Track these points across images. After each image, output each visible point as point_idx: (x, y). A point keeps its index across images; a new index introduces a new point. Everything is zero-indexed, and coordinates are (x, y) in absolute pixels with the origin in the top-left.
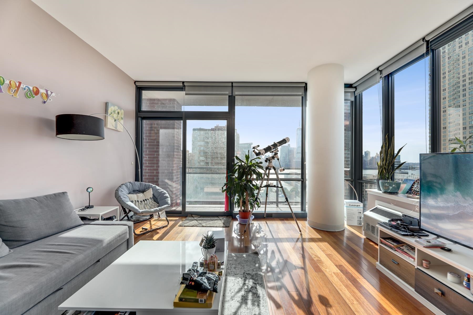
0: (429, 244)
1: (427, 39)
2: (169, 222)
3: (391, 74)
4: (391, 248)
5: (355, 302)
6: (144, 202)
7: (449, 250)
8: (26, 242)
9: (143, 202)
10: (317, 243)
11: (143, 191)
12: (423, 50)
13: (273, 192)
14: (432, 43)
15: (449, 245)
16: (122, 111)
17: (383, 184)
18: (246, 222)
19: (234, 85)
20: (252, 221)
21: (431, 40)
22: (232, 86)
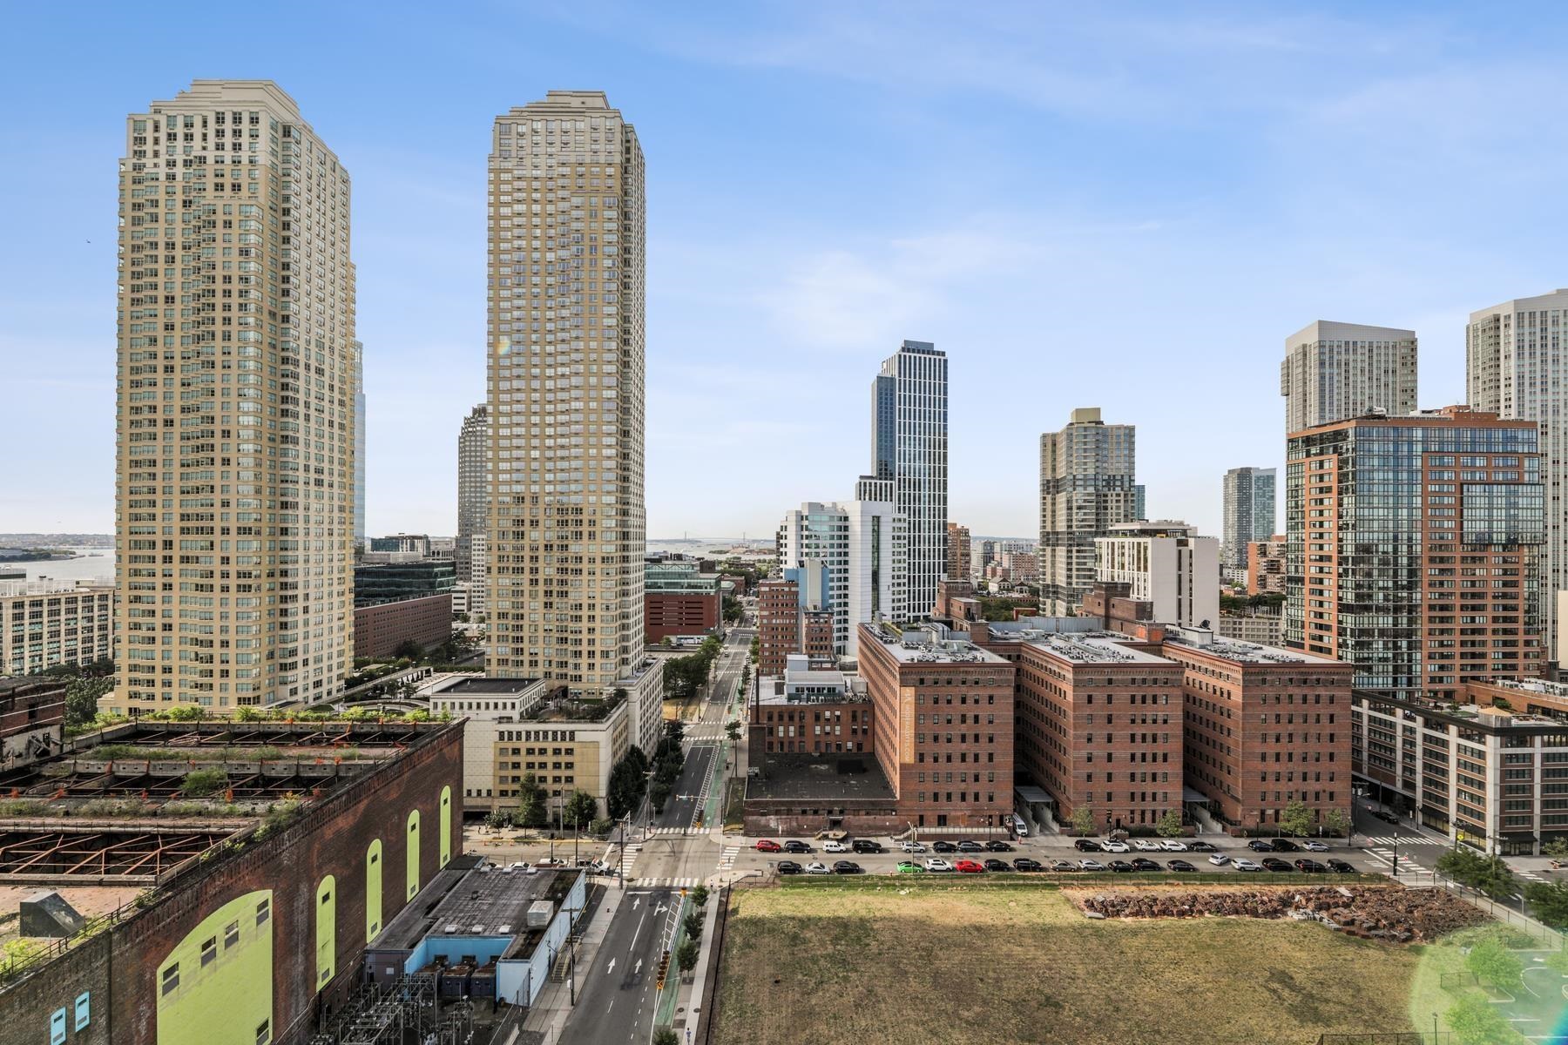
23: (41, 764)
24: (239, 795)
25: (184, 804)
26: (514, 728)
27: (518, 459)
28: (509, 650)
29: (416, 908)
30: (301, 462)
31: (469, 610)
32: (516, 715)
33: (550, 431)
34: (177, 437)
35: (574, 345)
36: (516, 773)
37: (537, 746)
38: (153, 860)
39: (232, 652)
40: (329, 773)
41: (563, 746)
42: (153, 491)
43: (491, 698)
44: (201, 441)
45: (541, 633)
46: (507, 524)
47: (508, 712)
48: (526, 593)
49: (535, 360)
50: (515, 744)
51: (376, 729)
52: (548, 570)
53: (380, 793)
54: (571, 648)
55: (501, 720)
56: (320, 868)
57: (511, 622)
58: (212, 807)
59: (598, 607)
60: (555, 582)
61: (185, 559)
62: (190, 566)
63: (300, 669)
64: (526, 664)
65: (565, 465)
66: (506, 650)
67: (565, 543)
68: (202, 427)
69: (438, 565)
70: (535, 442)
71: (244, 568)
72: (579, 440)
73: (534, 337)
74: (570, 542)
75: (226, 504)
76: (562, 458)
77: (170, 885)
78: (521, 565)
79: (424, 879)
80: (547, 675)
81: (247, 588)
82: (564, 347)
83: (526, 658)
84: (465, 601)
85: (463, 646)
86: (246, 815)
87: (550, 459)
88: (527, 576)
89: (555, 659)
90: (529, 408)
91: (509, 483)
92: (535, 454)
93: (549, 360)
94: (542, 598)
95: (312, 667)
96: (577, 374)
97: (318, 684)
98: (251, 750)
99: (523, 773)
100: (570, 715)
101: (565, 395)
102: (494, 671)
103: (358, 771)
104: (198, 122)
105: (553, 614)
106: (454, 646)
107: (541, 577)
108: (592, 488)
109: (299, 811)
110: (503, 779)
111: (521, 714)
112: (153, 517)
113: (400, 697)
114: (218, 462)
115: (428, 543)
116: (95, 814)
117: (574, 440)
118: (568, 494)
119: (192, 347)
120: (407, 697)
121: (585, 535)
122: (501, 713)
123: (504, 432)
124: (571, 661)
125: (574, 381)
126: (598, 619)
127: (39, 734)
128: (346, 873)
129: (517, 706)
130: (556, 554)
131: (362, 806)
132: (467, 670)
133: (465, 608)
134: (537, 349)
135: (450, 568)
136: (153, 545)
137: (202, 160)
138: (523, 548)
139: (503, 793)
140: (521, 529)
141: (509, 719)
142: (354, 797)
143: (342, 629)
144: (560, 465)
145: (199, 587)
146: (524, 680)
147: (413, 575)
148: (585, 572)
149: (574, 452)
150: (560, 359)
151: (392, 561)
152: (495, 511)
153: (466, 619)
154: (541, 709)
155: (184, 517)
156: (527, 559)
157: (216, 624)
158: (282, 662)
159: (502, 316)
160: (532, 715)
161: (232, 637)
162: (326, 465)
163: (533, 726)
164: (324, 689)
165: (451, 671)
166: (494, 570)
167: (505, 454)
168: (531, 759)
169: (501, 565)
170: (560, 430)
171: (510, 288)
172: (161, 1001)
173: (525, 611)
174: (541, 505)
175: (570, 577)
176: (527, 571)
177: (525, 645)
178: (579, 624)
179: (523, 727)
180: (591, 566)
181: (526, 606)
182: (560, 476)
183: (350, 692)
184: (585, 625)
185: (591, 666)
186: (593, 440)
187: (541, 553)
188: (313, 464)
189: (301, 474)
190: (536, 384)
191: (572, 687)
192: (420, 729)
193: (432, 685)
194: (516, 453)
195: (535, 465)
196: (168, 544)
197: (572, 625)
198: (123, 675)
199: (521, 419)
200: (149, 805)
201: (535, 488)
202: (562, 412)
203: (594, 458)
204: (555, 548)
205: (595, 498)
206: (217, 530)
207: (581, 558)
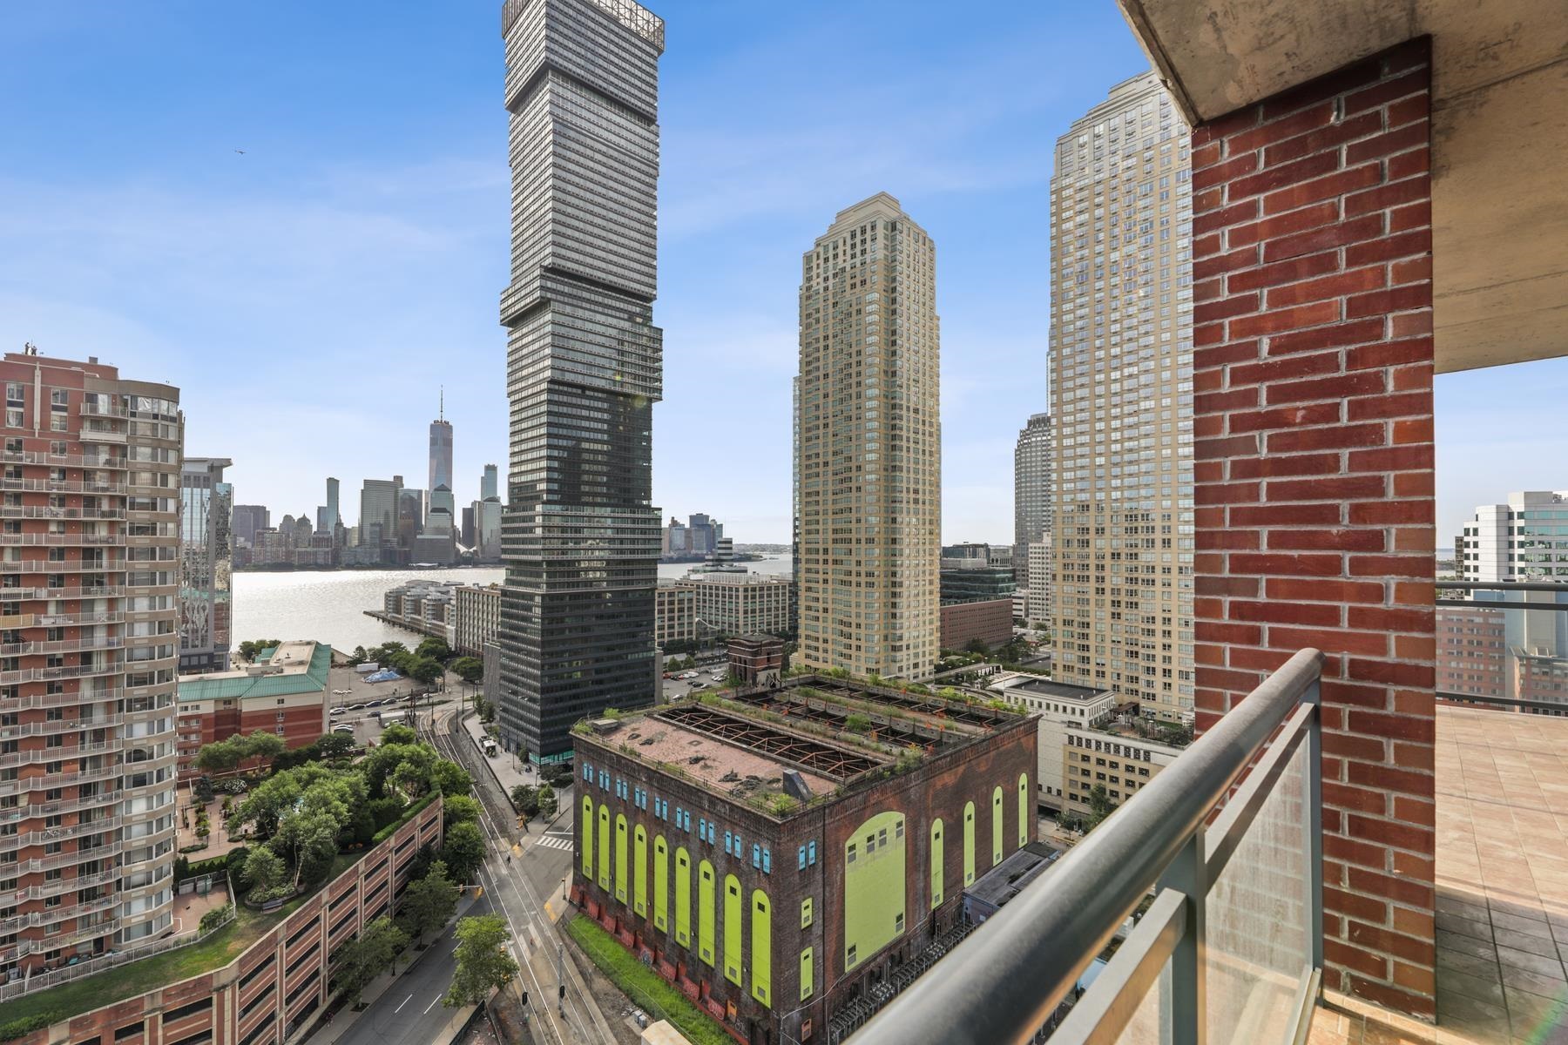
23: (773, 692)
24: (880, 738)
25: (849, 736)
26: (1085, 735)
27: (1082, 467)
28: (1074, 658)
29: (1001, 874)
30: (904, 485)
31: (1027, 616)
32: (1085, 722)
33: (1115, 436)
34: (830, 473)
35: (1143, 341)
36: (1085, 780)
37: (1109, 758)
38: (840, 767)
39: (863, 631)
40: (935, 737)
41: (1139, 764)
42: (817, 513)
43: (1061, 701)
44: (844, 475)
45: (1108, 644)
46: (1072, 533)
47: (1077, 718)
48: (1092, 602)
49: (1099, 365)
50: (1083, 751)
51: (965, 709)
52: (1115, 578)
53: (973, 762)
54: (1143, 663)
55: (1070, 724)
56: (933, 810)
57: (1077, 630)
58: (866, 742)
59: (1174, 622)
60: (1123, 593)
61: (835, 562)
62: (839, 567)
63: (905, 651)
64: (1093, 673)
65: (1134, 469)
66: (1072, 657)
67: (1134, 551)
68: (845, 465)
69: (999, 572)
70: (1100, 449)
71: (869, 569)
72: (1150, 441)
73: (1098, 343)
74: (1140, 550)
75: (858, 521)
76: (1130, 463)
77: (851, 787)
78: (1086, 573)
79: (1007, 853)
80: (1116, 688)
81: (871, 585)
82: (1132, 346)
83: (1092, 667)
84: (1022, 607)
85: (1023, 649)
86: (887, 753)
87: (1116, 465)
88: (1092, 585)
89: (1124, 674)
90: (1093, 415)
91: (1074, 492)
92: (1100, 460)
93: (1115, 363)
94: (1109, 609)
95: (912, 651)
96: (1146, 371)
97: (916, 666)
98: (882, 707)
99: (1093, 781)
100: (1145, 734)
101: (1132, 396)
102: (1060, 676)
103: (956, 740)
104: (841, 243)
105: (1121, 625)
106: (1014, 649)
107: (1107, 586)
108: (1166, 491)
109: (920, 760)
110: (1073, 783)
111: (1090, 722)
112: (817, 532)
113: (977, 687)
114: (854, 489)
115: (988, 551)
116: (805, 730)
117: (1143, 442)
118: (1137, 499)
119: (839, 408)
120: (983, 688)
121: (1159, 543)
122: (1068, 717)
123: (1067, 442)
124: (1143, 677)
125: (1143, 379)
126: (1174, 635)
127: (771, 672)
128: (951, 821)
129: (1086, 712)
130: (1125, 562)
131: (961, 769)
132: (1033, 672)
133: (1022, 613)
134: (1101, 354)
135: (1009, 575)
136: (817, 551)
137: (843, 270)
138: (1088, 557)
139: (1073, 797)
140: (1087, 537)
141: (1078, 725)
142: (955, 760)
143: (931, 622)
144: (1127, 470)
145: (843, 582)
146: (1092, 689)
147: (976, 580)
148: (1158, 583)
149: (1143, 454)
150: (1126, 360)
151: (962, 567)
152: (1059, 520)
153: (1024, 625)
154: (1110, 721)
155: (835, 531)
156: (1093, 567)
157: (854, 610)
158: (893, 645)
159: (1065, 330)
160: (1102, 725)
161: (863, 621)
162: (920, 487)
163: (1104, 737)
164: (920, 670)
165: (1018, 671)
166: (1059, 578)
167: (1069, 464)
168: (1101, 769)
169: (1067, 573)
170: (1127, 434)
171: (1073, 300)
172: (847, 867)
173: (1091, 620)
174: (1107, 512)
175: (1141, 588)
176: (1092, 579)
177: (1092, 654)
178: (1152, 639)
179: (1094, 736)
180: (1166, 576)
181: (1092, 614)
182: (1127, 481)
183: (938, 676)
184: (1159, 640)
185: (1167, 686)
186: (1166, 440)
187: (1108, 562)
188: (912, 486)
189: (904, 495)
190: (1100, 390)
191: (1144, 704)
192: (1000, 716)
193: (1005, 681)
194: (1080, 462)
195: (1099, 472)
196: (826, 551)
197: (1143, 639)
198: (802, 641)
199: (1085, 427)
200: (831, 732)
201: (1100, 496)
202: (1130, 415)
203: (1167, 458)
204: (1123, 556)
205: (1169, 502)
206: (854, 541)
207: (1153, 568)
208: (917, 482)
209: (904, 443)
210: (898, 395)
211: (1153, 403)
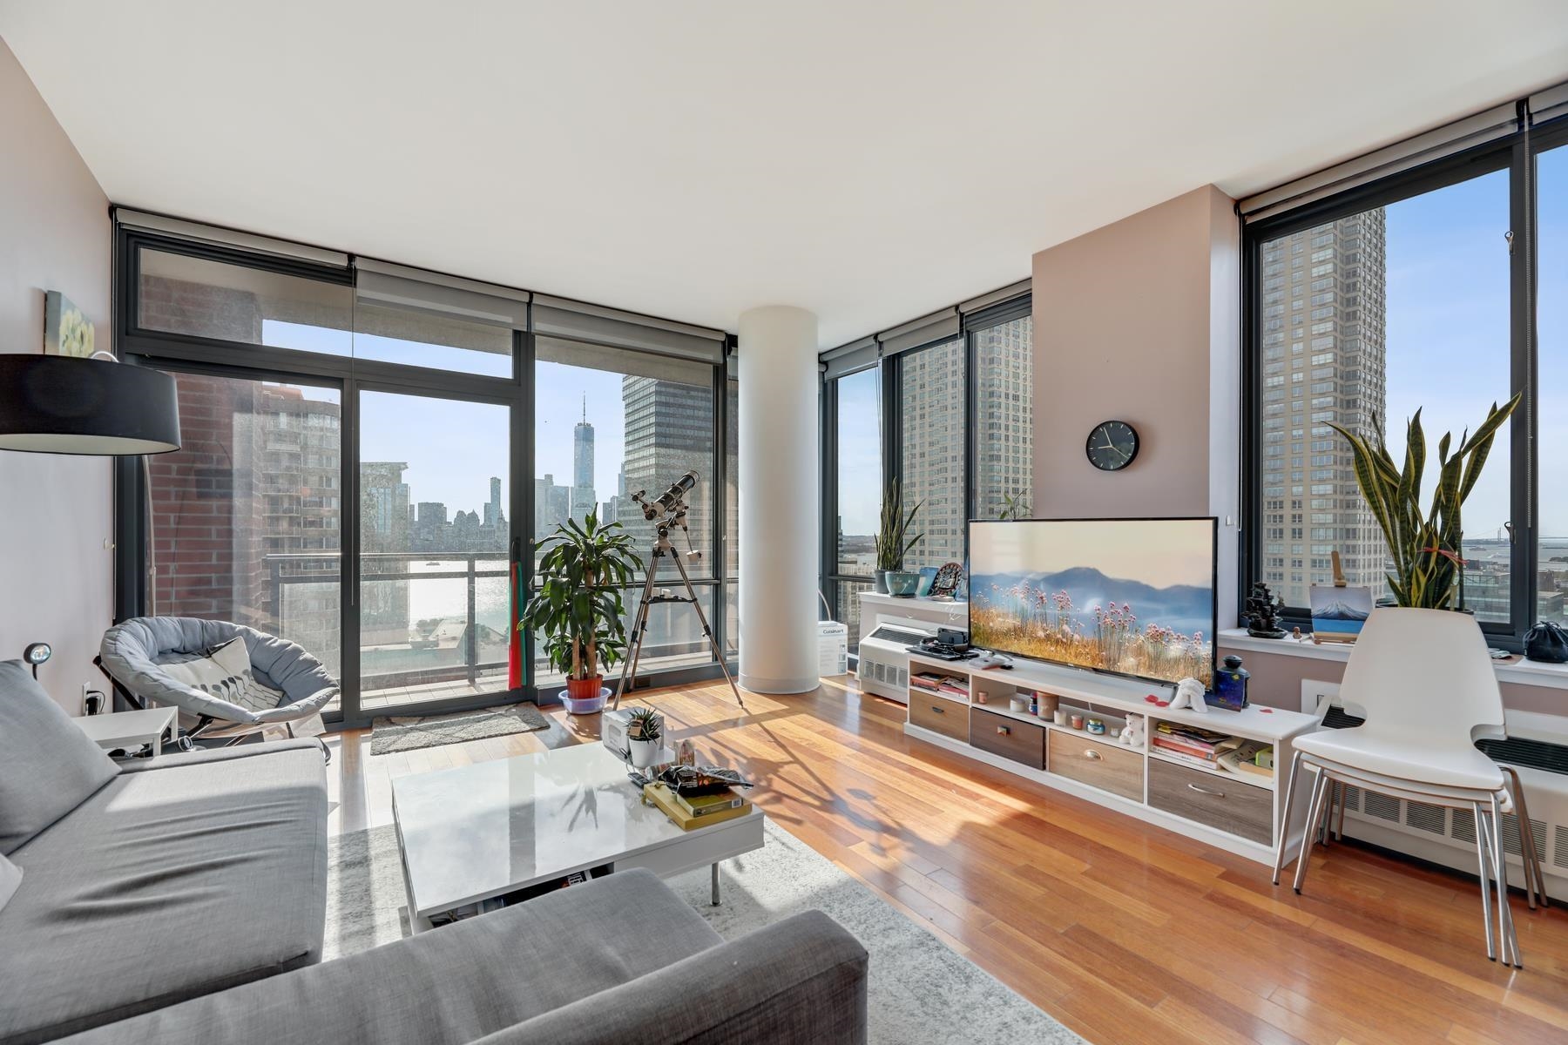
0: (987, 664)
1: (963, 309)
2: (330, 749)
3: (899, 356)
4: (930, 688)
5: (902, 783)
6: (228, 687)
7: (1010, 668)
8: (22, 840)
9: (224, 688)
10: (787, 718)
11: (207, 651)
12: (955, 327)
13: (495, 643)
14: (969, 319)
15: (1007, 661)
16: (92, 328)
17: (892, 577)
18: (590, 706)
19: (536, 300)
20: (608, 703)
21: (966, 314)
22: (529, 304)
180: (1296, 570)
188: (1011, 476)
205: (1301, 489)
206: (949, 532)
207: (1281, 561)
208: (1016, 471)
209: (1003, 432)
210: (996, 382)
211: (1282, 378)
